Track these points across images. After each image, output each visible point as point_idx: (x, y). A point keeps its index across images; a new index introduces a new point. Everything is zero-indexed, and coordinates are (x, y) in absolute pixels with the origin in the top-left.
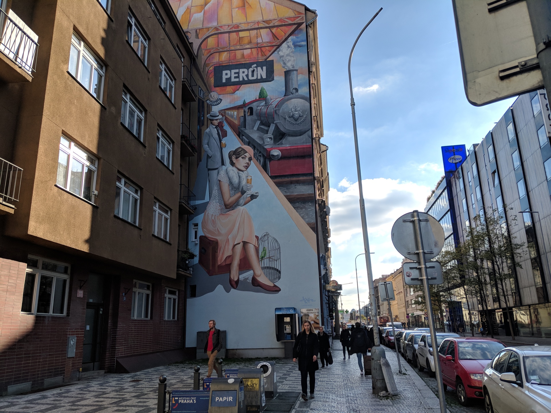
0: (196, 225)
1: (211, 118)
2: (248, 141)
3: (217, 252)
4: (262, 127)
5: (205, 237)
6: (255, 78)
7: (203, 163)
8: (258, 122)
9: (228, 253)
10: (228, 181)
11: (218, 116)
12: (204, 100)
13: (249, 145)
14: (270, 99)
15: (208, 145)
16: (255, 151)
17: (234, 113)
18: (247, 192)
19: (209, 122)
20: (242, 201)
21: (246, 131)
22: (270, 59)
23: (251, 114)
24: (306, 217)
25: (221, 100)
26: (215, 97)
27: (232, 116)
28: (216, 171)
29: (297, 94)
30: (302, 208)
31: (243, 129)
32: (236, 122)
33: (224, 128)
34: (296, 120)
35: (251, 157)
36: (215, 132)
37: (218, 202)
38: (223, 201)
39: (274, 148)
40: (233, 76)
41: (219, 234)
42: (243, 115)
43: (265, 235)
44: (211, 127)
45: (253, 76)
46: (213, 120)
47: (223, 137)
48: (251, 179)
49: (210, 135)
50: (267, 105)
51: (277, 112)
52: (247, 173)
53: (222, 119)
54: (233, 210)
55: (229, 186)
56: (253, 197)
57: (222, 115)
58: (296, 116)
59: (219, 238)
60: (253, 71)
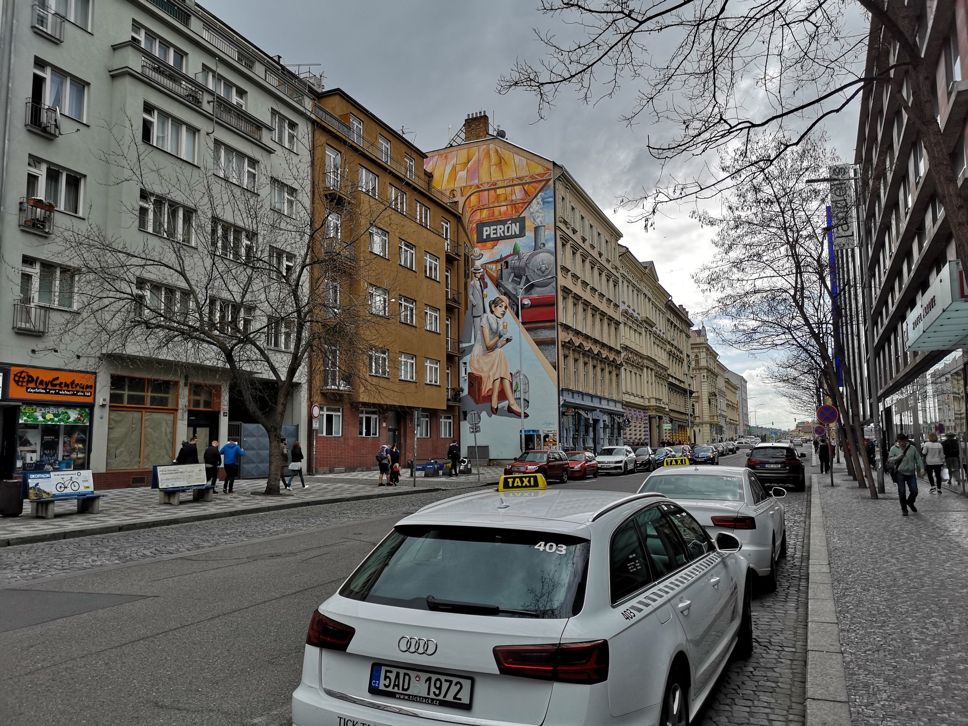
0: (465, 363)
1: (475, 271)
3: (481, 386)
4: (515, 279)
5: (472, 373)
6: (510, 234)
7: (469, 312)
8: (513, 275)
9: (490, 386)
10: (489, 327)
11: (480, 269)
12: (469, 255)
14: (522, 253)
15: (473, 295)
17: (493, 267)
18: (504, 336)
20: (499, 344)
21: (502, 283)
22: (522, 215)
23: (507, 267)
24: (549, 357)
25: (483, 255)
26: (478, 252)
27: (492, 270)
28: (479, 318)
29: (544, 248)
30: (546, 350)
31: (500, 281)
32: (495, 275)
33: (485, 280)
34: (543, 272)
35: (507, 306)
36: (478, 283)
37: (481, 345)
38: (485, 344)
39: (526, 298)
40: (492, 232)
41: (483, 371)
42: (500, 268)
43: (517, 372)
44: (474, 279)
45: (508, 232)
46: (476, 273)
47: (485, 288)
49: (474, 287)
50: (519, 259)
51: (528, 265)
52: (503, 319)
53: (483, 272)
54: (493, 351)
55: (490, 331)
56: (508, 340)
57: (483, 268)
58: (543, 269)
59: (482, 375)
60: (508, 228)
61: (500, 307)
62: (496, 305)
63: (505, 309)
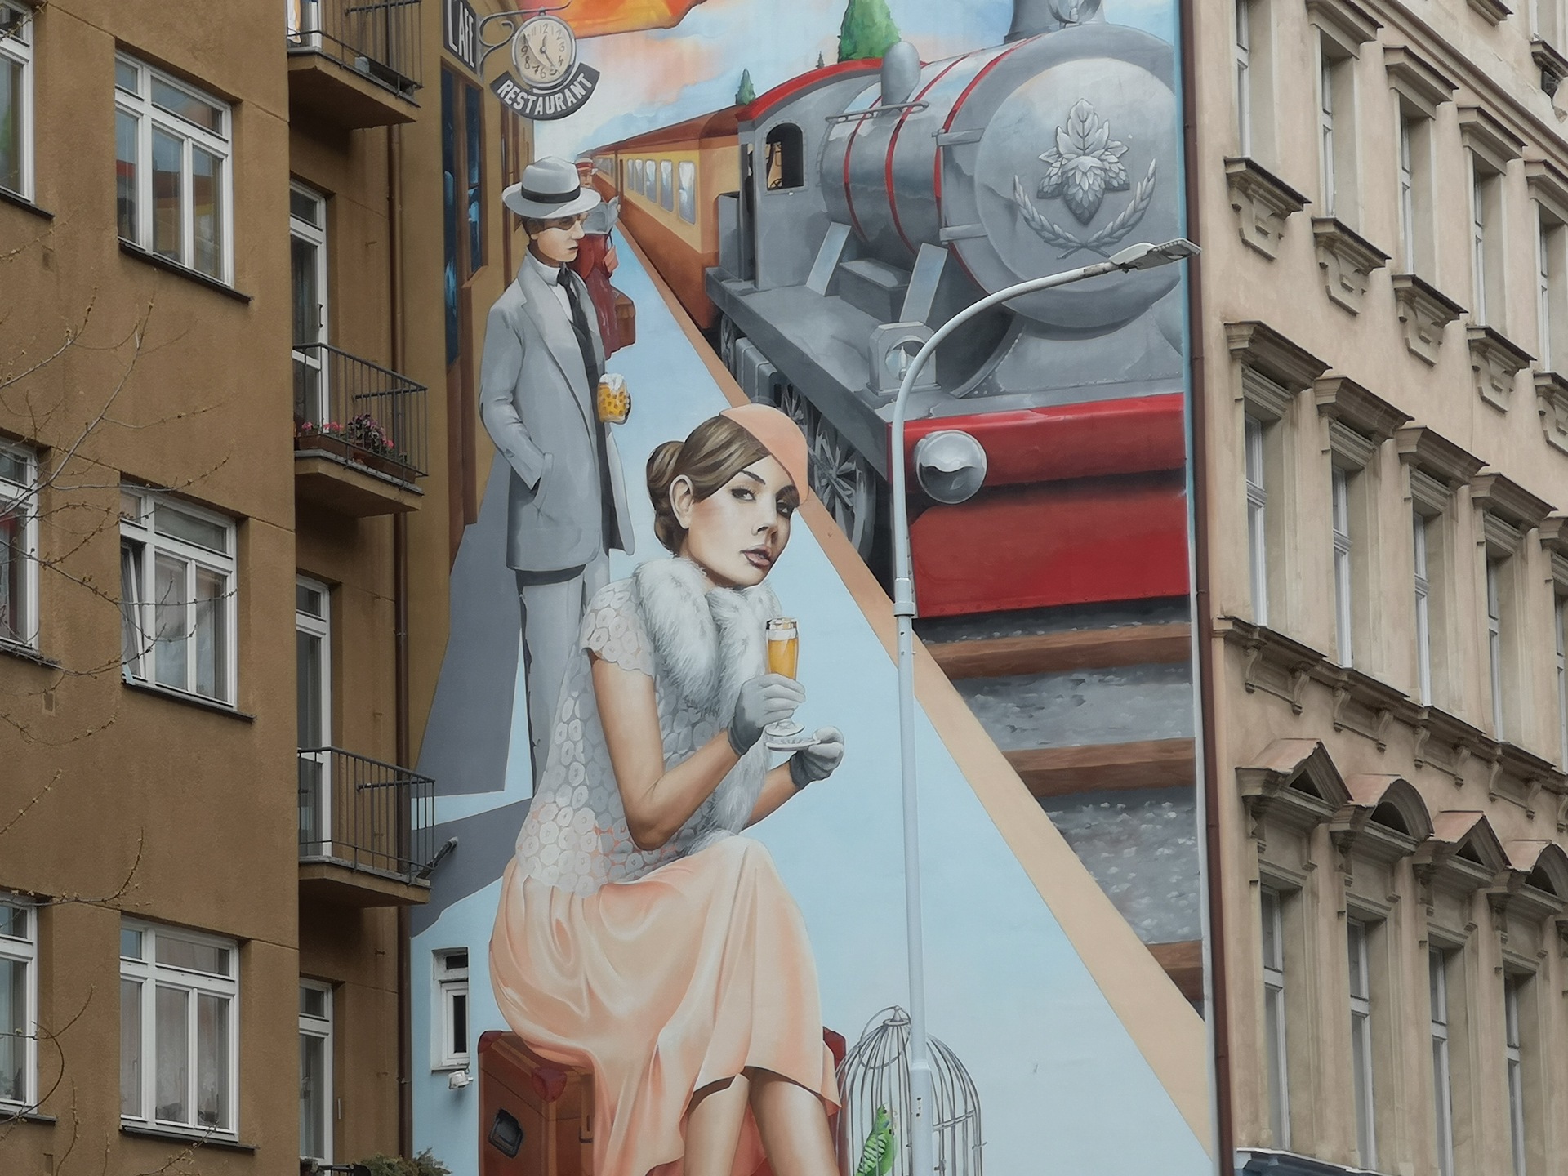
0: (457, 959)
1: (533, 210)
2: (768, 370)
3: (590, 1141)
4: (862, 268)
7: (485, 535)
8: (838, 236)
9: (657, 1145)
10: (650, 660)
11: (575, 195)
12: (483, 81)
13: (776, 402)
14: (909, 64)
15: (515, 404)
16: (819, 439)
17: (675, 172)
18: (769, 730)
19: (519, 238)
20: (736, 797)
21: (754, 302)
23: (791, 177)
24: (1145, 901)
25: (593, 76)
26: (553, 51)
27: (666, 198)
28: (574, 584)
30: (1116, 843)
31: (734, 286)
32: (692, 237)
33: (614, 281)
34: (1084, 216)
35: (792, 488)
36: (554, 308)
37: (587, 805)
38: (616, 800)
39: (945, 423)
41: (601, 1019)
42: (736, 186)
43: (884, 1028)
44: (528, 273)
46: (542, 225)
47: (611, 348)
48: (794, 641)
49: (525, 334)
50: (893, 109)
51: (960, 156)
52: (765, 597)
53: (598, 214)
54: (681, 854)
55: (655, 690)
56: (806, 766)
57: (598, 185)
61: (738, 493)
62: (707, 480)
63: (779, 512)
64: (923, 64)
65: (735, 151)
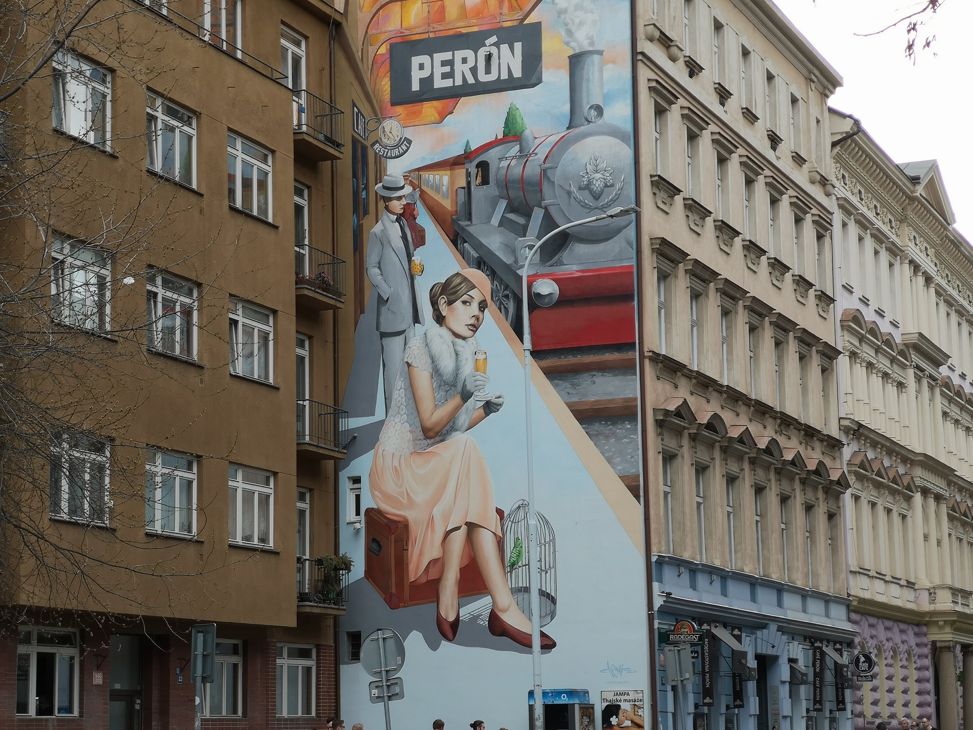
0: (357, 480)
1: (386, 194)
2: (476, 255)
3: (407, 550)
4: (512, 216)
5: (378, 511)
6: (492, 77)
7: (368, 318)
8: (503, 204)
9: (433, 551)
10: (430, 367)
11: (403, 187)
12: (368, 144)
13: (479, 268)
14: (530, 138)
15: (379, 268)
16: (495, 282)
17: (441, 179)
18: (476, 393)
19: (381, 204)
20: (463, 419)
21: (471, 229)
22: (531, 19)
23: (485, 181)
24: (618, 459)
25: (410, 142)
26: (394, 132)
27: (438, 189)
28: (402, 337)
29: (600, 122)
30: (607, 437)
31: (463, 223)
32: (447, 204)
33: (417, 221)
34: (597, 197)
35: (485, 300)
36: (395, 231)
37: (406, 421)
38: (417, 419)
39: (543, 276)
40: (439, 70)
41: (411, 503)
42: (464, 185)
43: (519, 507)
44: (385, 217)
45: (488, 71)
46: (390, 199)
47: (416, 247)
48: (486, 359)
49: (384, 241)
50: (524, 155)
51: (549, 173)
52: (474, 343)
53: (411, 195)
54: (442, 441)
55: (432, 378)
56: (490, 407)
57: (412, 184)
58: (598, 185)
59: (411, 515)
60: (489, 57)
61: (464, 302)
62: (453, 298)
63: (480, 310)
64: (536, 138)
65: (465, 170)
